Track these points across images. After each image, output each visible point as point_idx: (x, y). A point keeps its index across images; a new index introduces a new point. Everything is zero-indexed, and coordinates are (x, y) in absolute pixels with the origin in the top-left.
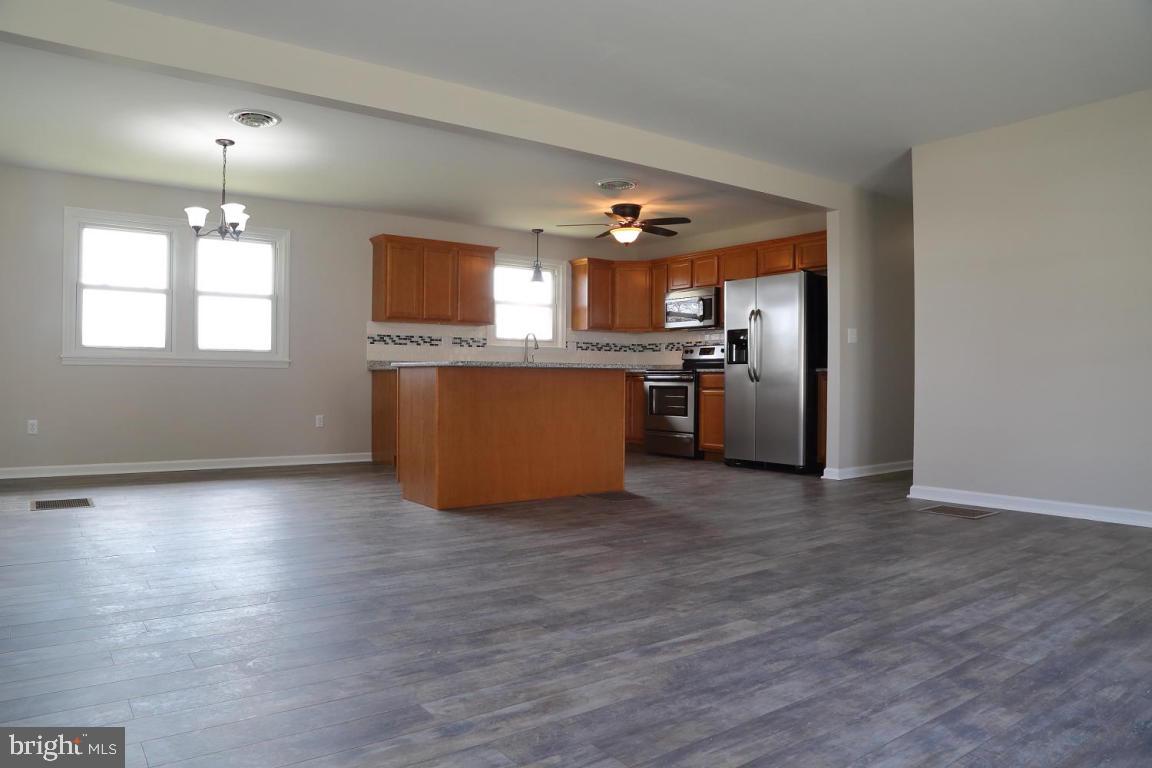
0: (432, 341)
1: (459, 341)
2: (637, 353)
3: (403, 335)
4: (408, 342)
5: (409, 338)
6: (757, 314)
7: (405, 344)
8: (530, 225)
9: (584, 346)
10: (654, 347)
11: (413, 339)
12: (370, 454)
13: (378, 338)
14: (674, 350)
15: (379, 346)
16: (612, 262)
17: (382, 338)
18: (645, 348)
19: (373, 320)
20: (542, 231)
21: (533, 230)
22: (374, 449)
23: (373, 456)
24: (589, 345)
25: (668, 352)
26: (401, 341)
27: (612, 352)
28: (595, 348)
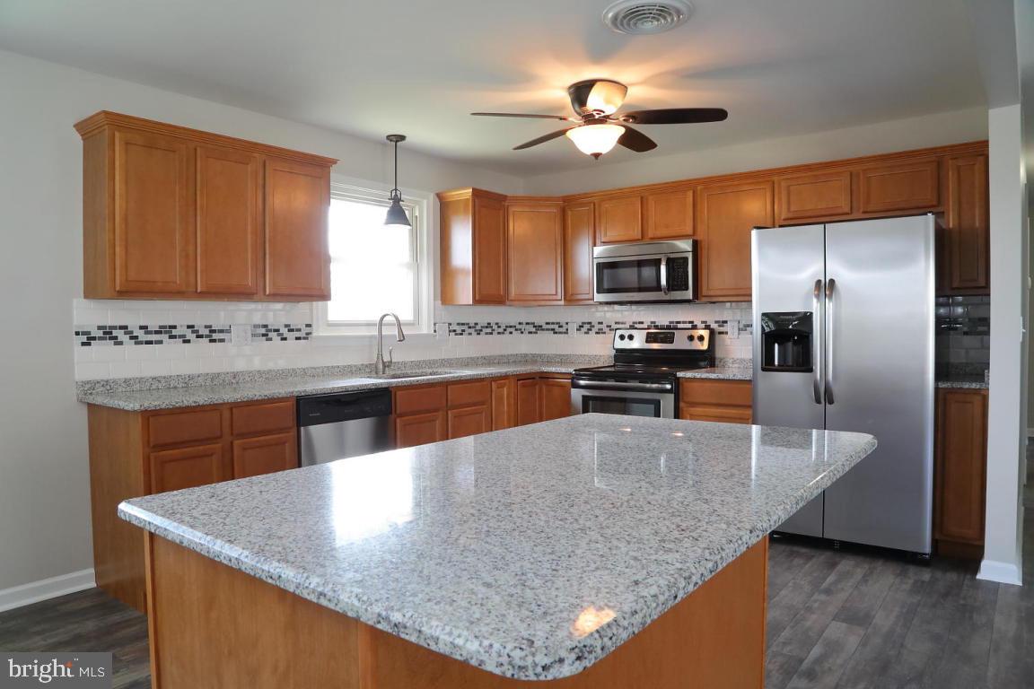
0: (213, 335)
1: (266, 332)
2: (526, 335)
3: (153, 326)
4: (164, 337)
5: (168, 330)
6: (826, 288)
7: (160, 342)
8: (384, 126)
9: (459, 328)
10: (556, 327)
11: (174, 332)
12: (92, 571)
13: (100, 333)
14: (592, 333)
15: (102, 349)
16: (504, 198)
17: (108, 333)
18: (539, 328)
19: (86, 296)
20: (402, 138)
21: (388, 137)
22: (99, 560)
23: (98, 576)
24: (465, 327)
25: (581, 336)
26: (150, 337)
27: (495, 335)
28: (472, 331)
